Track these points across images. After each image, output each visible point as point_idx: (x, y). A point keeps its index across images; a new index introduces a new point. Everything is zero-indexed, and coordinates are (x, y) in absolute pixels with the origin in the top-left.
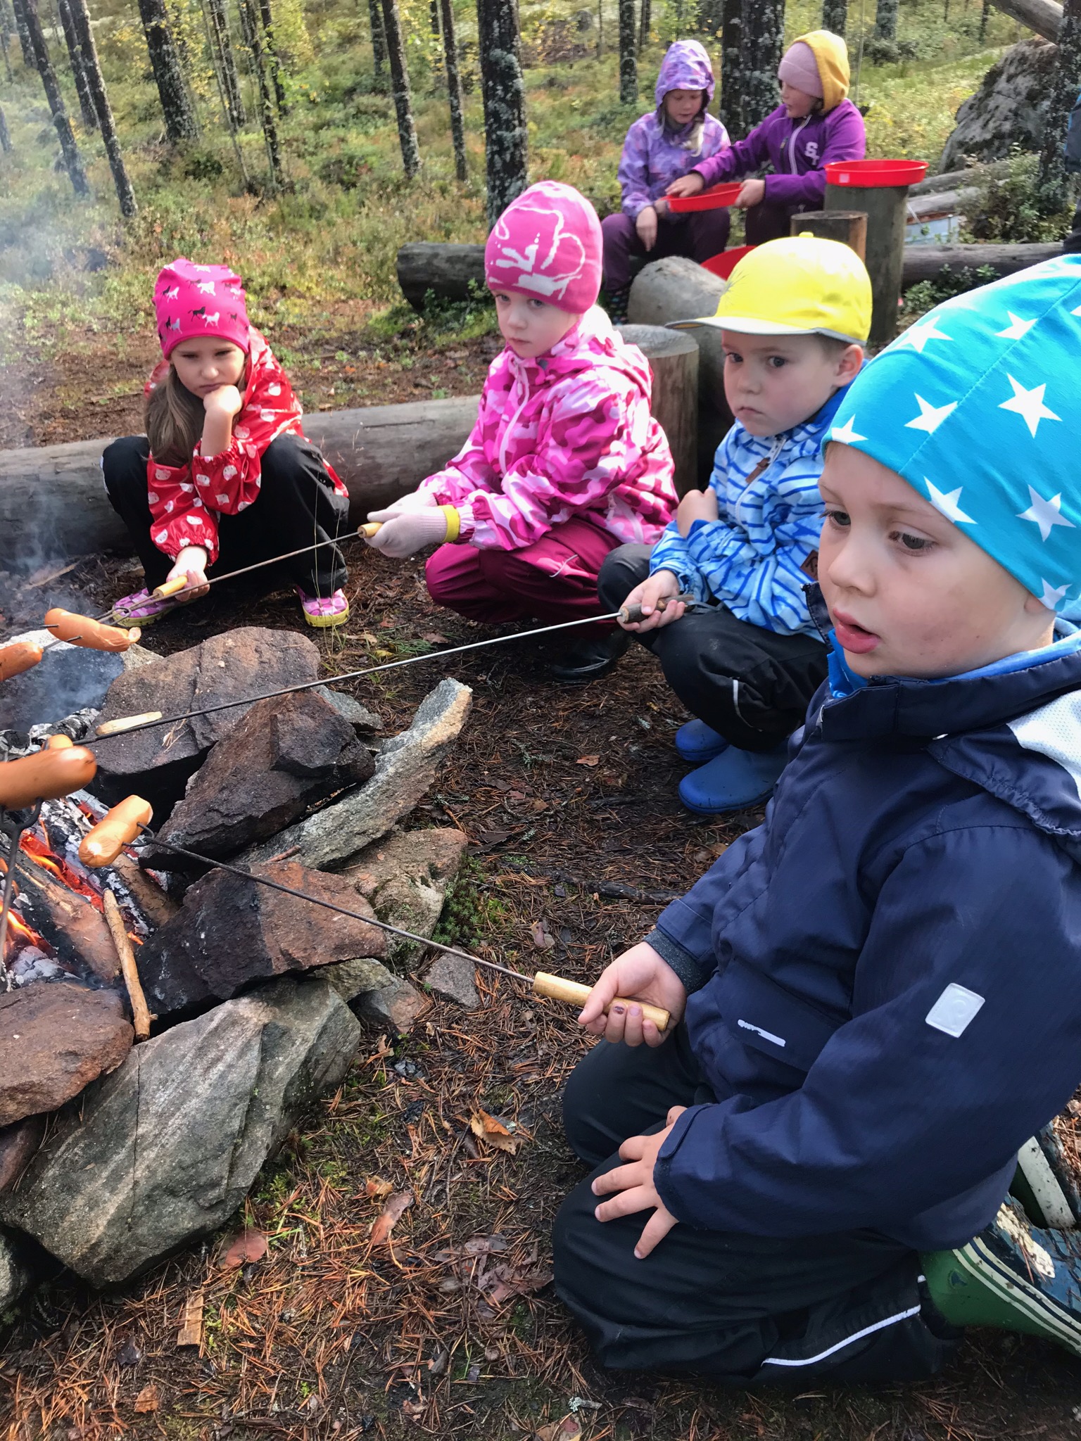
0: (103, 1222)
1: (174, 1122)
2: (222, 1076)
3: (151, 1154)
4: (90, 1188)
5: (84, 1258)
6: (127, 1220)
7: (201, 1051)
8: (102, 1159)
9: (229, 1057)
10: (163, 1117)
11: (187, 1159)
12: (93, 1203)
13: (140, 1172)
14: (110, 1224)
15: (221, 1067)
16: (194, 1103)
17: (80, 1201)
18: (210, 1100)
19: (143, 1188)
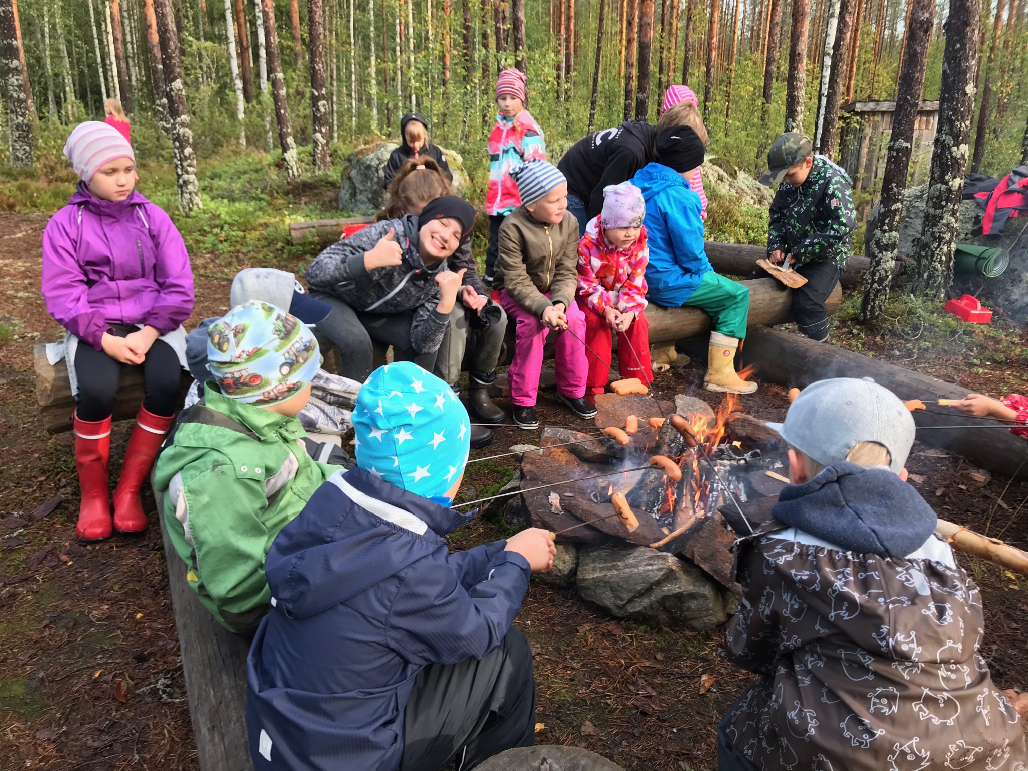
0: (591, 576)
1: (628, 570)
2: (648, 571)
3: (616, 573)
4: (597, 565)
5: (580, 580)
6: (597, 582)
7: (650, 558)
8: (606, 561)
9: (654, 567)
10: (627, 566)
11: (621, 584)
12: (594, 570)
13: (609, 574)
14: (593, 579)
15: (650, 568)
16: (636, 570)
17: (592, 565)
18: (640, 574)
19: (606, 579)
